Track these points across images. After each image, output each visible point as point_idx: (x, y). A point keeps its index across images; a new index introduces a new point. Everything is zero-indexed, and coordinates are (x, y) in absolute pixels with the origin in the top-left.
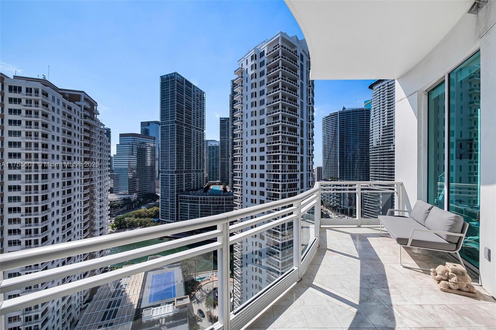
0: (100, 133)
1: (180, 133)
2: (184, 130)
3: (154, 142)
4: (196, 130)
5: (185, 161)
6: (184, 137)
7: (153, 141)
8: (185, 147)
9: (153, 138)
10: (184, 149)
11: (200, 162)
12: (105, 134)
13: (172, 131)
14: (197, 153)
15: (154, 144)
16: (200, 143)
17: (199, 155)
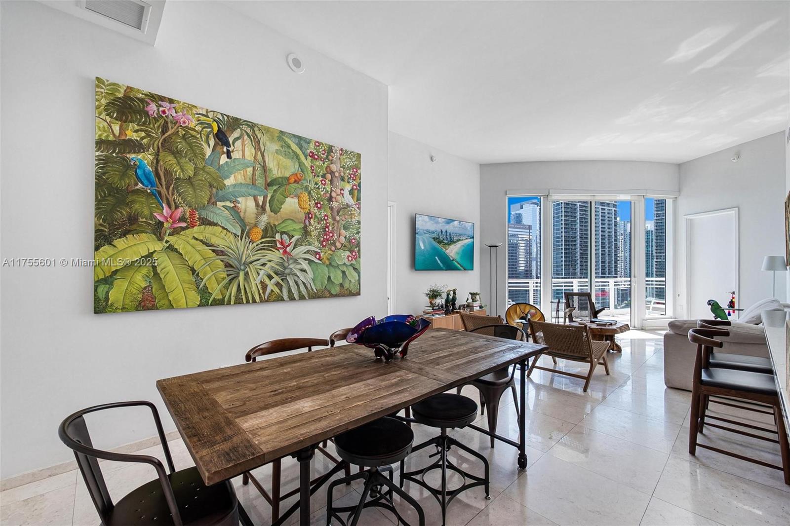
1: (570, 214)
2: (578, 209)
3: (530, 232)
4: (601, 207)
5: (581, 262)
6: (578, 221)
7: (528, 231)
8: (580, 237)
9: (527, 227)
10: (579, 241)
11: (609, 263)
13: (557, 213)
14: (603, 247)
15: (529, 235)
16: (609, 228)
17: (607, 251)
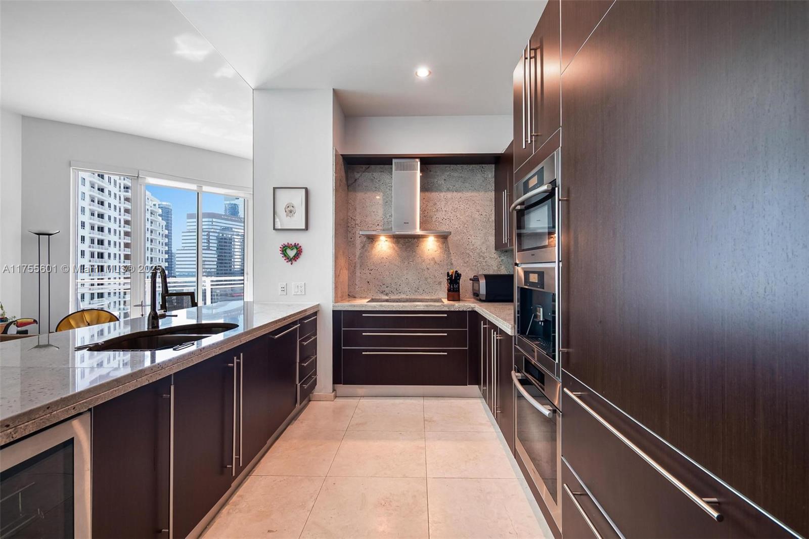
0: (151, 213)
3: (244, 226)
12: (159, 215)
